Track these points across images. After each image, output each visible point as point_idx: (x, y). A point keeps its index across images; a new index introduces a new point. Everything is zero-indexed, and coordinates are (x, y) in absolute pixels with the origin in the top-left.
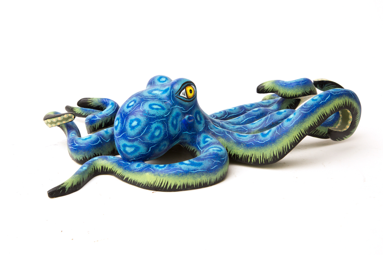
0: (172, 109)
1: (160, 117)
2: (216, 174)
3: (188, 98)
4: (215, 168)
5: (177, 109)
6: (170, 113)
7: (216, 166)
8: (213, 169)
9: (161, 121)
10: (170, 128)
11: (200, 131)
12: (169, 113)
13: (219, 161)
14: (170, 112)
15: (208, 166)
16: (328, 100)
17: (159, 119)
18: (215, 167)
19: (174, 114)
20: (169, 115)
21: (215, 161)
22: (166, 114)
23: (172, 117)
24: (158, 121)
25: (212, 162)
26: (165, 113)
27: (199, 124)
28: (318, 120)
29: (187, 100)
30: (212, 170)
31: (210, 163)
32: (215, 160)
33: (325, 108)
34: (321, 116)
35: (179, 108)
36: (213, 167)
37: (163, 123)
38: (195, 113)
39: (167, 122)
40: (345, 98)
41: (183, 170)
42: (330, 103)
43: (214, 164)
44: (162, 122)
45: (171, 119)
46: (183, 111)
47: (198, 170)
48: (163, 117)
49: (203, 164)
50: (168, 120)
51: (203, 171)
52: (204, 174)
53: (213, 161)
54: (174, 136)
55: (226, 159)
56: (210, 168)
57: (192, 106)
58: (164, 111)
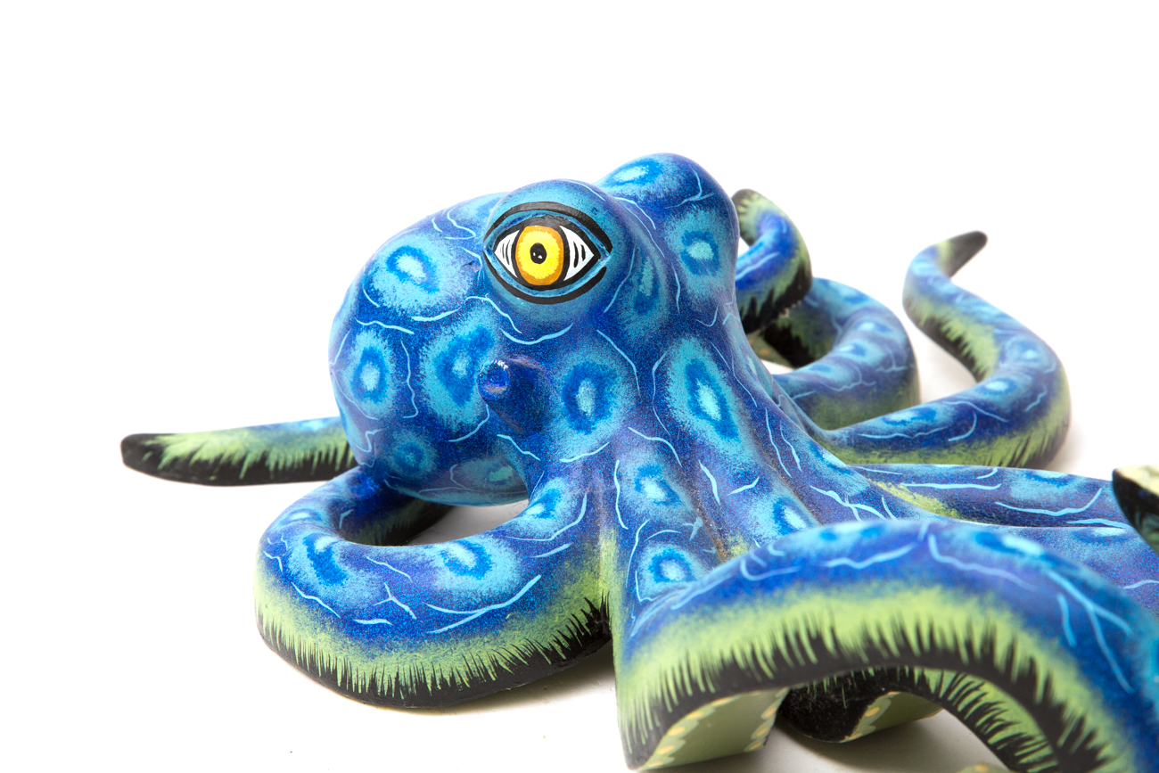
0: (469, 305)
1: (395, 314)
2: (373, 657)
3: (520, 278)
4: (374, 626)
5: (485, 311)
6: (450, 320)
7: (384, 621)
8: (366, 626)
9: (388, 331)
10: (426, 380)
11: (564, 460)
12: (443, 315)
13: (407, 608)
14: (449, 313)
15: (354, 603)
17: (386, 321)
18: (375, 621)
19: (467, 329)
20: (437, 324)
21: (391, 598)
22: (424, 314)
23: (450, 338)
24: (381, 327)
25: (378, 594)
26: (424, 304)
27: (578, 428)
29: (514, 284)
30: (361, 628)
31: (367, 595)
32: (397, 595)
35: (494, 310)
36: (370, 619)
37: (396, 348)
38: (570, 368)
39: (416, 351)
41: (285, 568)
43: (380, 607)
44: (394, 339)
45: (440, 345)
46: (508, 335)
47: (316, 595)
48: (404, 320)
49: (344, 581)
50: (423, 341)
51: (328, 613)
52: (328, 624)
53: (385, 595)
54: (454, 428)
55: (462, 622)
56: (354, 616)
57: (559, 330)
58: (424, 299)
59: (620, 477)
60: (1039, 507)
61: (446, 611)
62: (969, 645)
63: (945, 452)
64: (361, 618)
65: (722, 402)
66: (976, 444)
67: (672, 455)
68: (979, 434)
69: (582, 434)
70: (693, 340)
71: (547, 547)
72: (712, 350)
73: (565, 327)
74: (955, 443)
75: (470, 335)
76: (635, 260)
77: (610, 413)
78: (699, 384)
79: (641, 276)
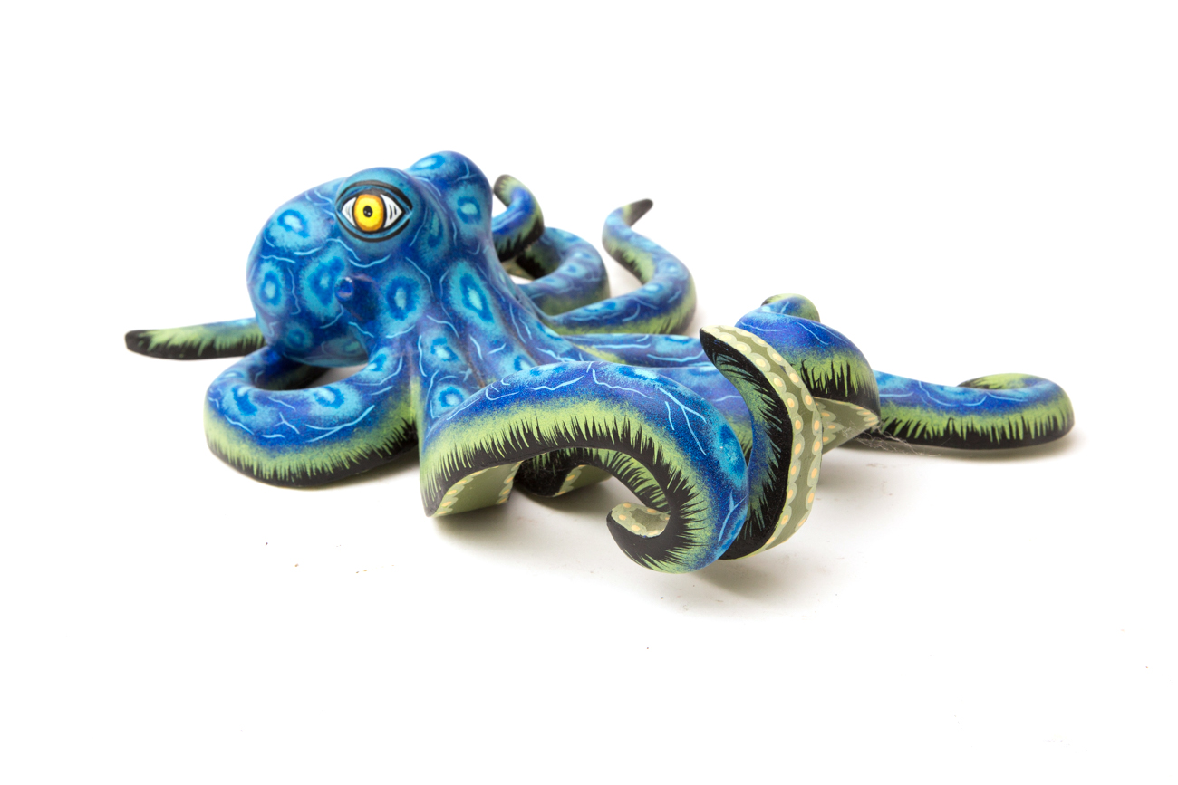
0: (329, 245)
1: (284, 251)
2: (274, 457)
3: (358, 227)
4: (274, 439)
5: (338, 248)
6: (317, 254)
7: (280, 435)
8: (270, 439)
9: (280, 262)
10: (304, 291)
11: (388, 337)
12: (313, 251)
13: (293, 427)
14: (316, 250)
15: (262, 425)
16: (563, 392)
17: (278, 255)
18: (275, 436)
19: (327, 259)
20: (309, 257)
21: (284, 422)
22: (302, 251)
23: (317, 265)
24: (275, 259)
25: (276, 419)
26: (301, 244)
27: (397, 317)
28: (506, 442)
29: (354, 231)
30: (267, 440)
31: (269, 420)
32: (287, 419)
33: (538, 412)
34: (518, 432)
35: (343, 247)
36: (272, 434)
37: (285, 271)
38: (390, 281)
39: (297, 273)
40: (627, 413)
41: (221, 406)
42: (563, 406)
43: (277, 427)
44: (284, 267)
45: (312, 269)
46: (352, 262)
47: (239, 421)
48: (289, 254)
49: (255, 413)
50: (301, 267)
51: (246, 432)
52: (247, 439)
53: (280, 420)
54: (323, 319)
55: (327, 435)
56: (262, 433)
57: (382, 258)
58: (301, 241)
59: (422, 346)
60: (671, 356)
61: (317, 428)
62: (615, 433)
63: (621, 327)
64: (266, 434)
65: (483, 300)
66: (639, 322)
67: (453, 331)
68: (641, 316)
69: (399, 321)
70: (465, 262)
71: (377, 389)
72: (477, 269)
73: (386, 255)
74: (627, 322)
75: (330, 263)
76: (428, 215)
77: (415, 308)
78: (469, 289)
79: (431, 224)
